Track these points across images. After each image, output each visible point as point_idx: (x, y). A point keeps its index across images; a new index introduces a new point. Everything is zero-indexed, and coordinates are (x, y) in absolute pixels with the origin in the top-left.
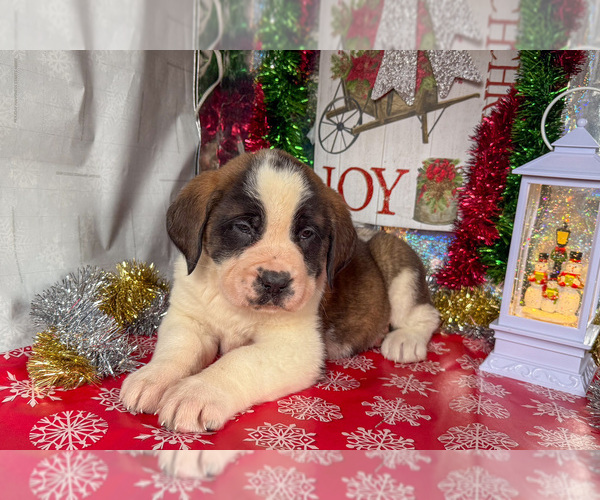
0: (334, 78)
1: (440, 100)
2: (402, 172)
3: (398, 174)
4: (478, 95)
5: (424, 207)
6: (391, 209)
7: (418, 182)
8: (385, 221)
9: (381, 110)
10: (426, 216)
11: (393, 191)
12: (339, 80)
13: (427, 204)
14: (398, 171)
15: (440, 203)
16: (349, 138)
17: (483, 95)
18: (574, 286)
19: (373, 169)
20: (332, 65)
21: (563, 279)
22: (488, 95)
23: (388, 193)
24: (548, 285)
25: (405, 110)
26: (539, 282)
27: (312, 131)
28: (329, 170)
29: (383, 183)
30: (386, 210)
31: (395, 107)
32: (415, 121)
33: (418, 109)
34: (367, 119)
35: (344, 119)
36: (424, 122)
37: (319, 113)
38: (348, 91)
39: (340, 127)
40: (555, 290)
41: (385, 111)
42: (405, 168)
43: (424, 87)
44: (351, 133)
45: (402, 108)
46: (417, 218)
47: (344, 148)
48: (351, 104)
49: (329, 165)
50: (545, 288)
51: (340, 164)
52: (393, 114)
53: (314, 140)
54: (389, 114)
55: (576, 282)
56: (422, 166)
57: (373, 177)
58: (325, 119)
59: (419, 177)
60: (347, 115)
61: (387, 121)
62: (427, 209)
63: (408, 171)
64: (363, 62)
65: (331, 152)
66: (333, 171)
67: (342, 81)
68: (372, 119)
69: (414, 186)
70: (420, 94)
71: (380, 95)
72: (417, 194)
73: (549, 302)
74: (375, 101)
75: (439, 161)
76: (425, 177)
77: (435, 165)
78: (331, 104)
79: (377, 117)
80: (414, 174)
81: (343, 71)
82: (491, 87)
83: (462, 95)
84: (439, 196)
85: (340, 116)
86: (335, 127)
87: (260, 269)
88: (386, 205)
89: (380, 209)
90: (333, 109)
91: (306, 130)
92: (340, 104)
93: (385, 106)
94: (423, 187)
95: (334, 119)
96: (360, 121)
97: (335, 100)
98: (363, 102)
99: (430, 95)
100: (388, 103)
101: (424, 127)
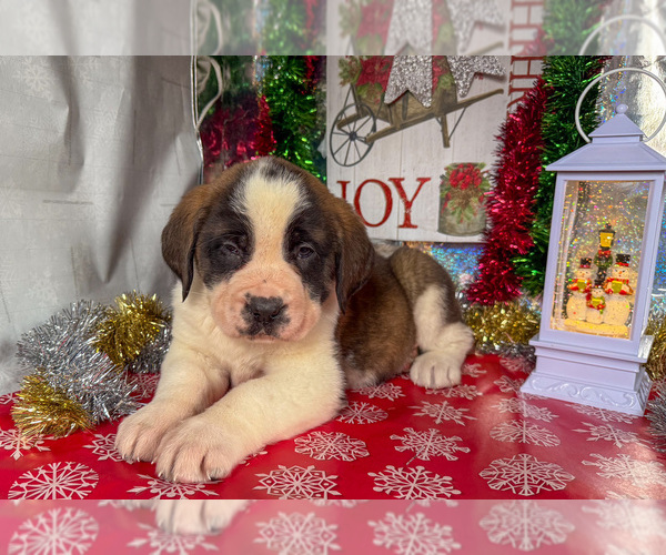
0: (343, 84)
1: (460, 100)
2: (423, 181)
3: (419, 183)
4: (501, 91)
5: (449, 218)
6: (413, 222)
7: (441, 191)
8: (408, 235)
9: (396, 115)
10: (452, 227)
11: (414, 203)
12: (348, 86)
13: (453, 214)
14: (419, 179)
15: (467, 212)
16: (363, 147)
17: (506, 90)
18: (623, 293)
19: (391, 179)
20: (340, 70)
21: (610, 286)
22: (512, 90)
23: (408, 205)
24: (593, 293)
25: (423, 113)
26: (582, 290)
27: (323, 144)
28: (344, 184)
29: (402, 194)
30: (407, 224)
31: (411, 111)
32: (434, 124)
33: (436, 110)
34: (382, 125)
35: (357, 127)
36: (444, 124)
37: (329, 124)
38: (359, 97)
39: (353, 136)
40: (602, 298)
41: (400, 116)
42: (426, 176)
43: (441, 86)
44: (365, 142)
45: (418, 111)
46: (442, 230)
47: (358, 159)
48: (363, 111)
49: (343, 179)
50: (589, 297)
51: (354, 177)
52: (410, 117)
53: (325, 152)
54: (405, 119)
55: (625, 288)
56: (444, 172)
57: (392, 189)
58: (336, 130)
59: (442, 185)
60: (359, 123)
61: (404, 126)
62: (452, 220)
63: (428, 179)
64: (374, 64)
65: (345, 165)
66: (348, 185)
67: (352, 86)
68: (387, 125)
69: (437, 195)
70: (437, 94)
71: (394, 98)
72: (441, 204)
73: (595, 312)
74: (389, 105)
75: (463, 165)
76: (448, 184)
77: (458, 171)
78: (342, 113)
79: (392, 123)
80: (436, 182)
81: (352, 75)
82: (515, 81)
83: (483, 93)
84: (466, 204)
85: (352, 125)
86: (347, 137)
87: (248, 295)
88: (407, 218)
89: (401, 223)
90: (344, 117)
91: (316, 144)
92: (352, 111)
93: (400, 110)
94: (447, 195)
95: (346, 128)
96: (374, 128)
97: (346, 108)
98: (376, 108)
99: (449, 95)
100: (403, 107)
101: (444, 130)
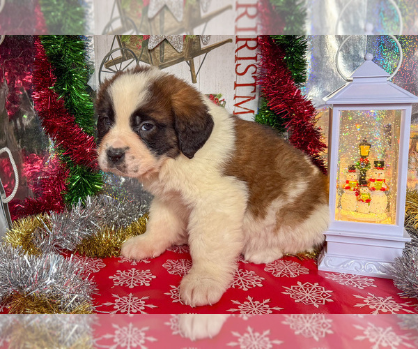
1: (203, 47)
4: (231, 40)
17: (234, 40)
18: (383, 189)
22: (238, 40)
24: (361, 190)
25: (176, 57)
27: (91, 79)
31: (166, 55)
32: (185, 65)
33: (186, 55)
35: (123, 67)
36: (191, 65)
38: (124, 43)
41: (159, 59)
45: (173, 55)
54: (162, 61)
55: (383, 185)
58: (104, 68)
60: (125, 64)
61: (162, 67)
74: (150, 51)
78: (109, 55)
79: (152, 64)
82: (239, 32)
83: (218, 42)
85: (118, 65)
90: (110, 59)
92: (118, 54)
95: (113, 68)
97: (112, 51)
98: (138, 52)
99: (195, 43)
100: (160, 51)
101: (192, 70)
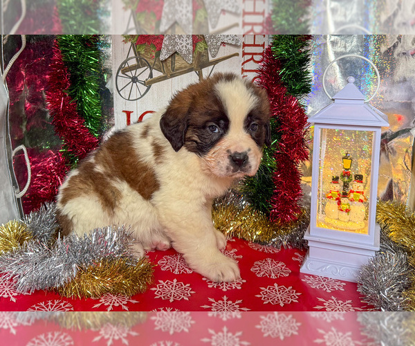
0: (125, 41)
4: (237, 54)
9: (167, 67)
12: (129, 44)
16: (143, 88)
17: (241, 54)
18: (361, 201)
22: (244, 54)
24: (342, 200)
26: (334, 198)
28: (128, 114)
31: (177, 65)
32: (194, 75)
34: (156, 74)
36: (200, 75)
37: (115, 69)
38: (139, 52)
39: (134, 80)
40: (348, 204)
41: (170, 68)
43: (198, 49)
44: (145, 85)
45: (183, 66)
47: (139, 96)
48: (141, 63)
49: (127, 110)
50: (339, 203)
51: (137, 109)
52: (177, 70)
53: (112, 90)
54: (173, 71)
61: (172, 76)
65: (129, 100)
66: (131, 114)
67: (132, 44)
68: (161, 74)
70: (196, 55)
71: (167, 57)
74: (163, 62)
78: (125, 62)
79: (164, 73)
81: (133, 37)
82: (246, 48)
83: (226, 55)
85: (133, 72)
86: (131, 80)
93: (169, 64)
95: (129, 73)
96: (151, 76)
97: (128, 59)
98: (152, 61)
99: (203, 56)
100: (172, 62)
101: (201, 79)
